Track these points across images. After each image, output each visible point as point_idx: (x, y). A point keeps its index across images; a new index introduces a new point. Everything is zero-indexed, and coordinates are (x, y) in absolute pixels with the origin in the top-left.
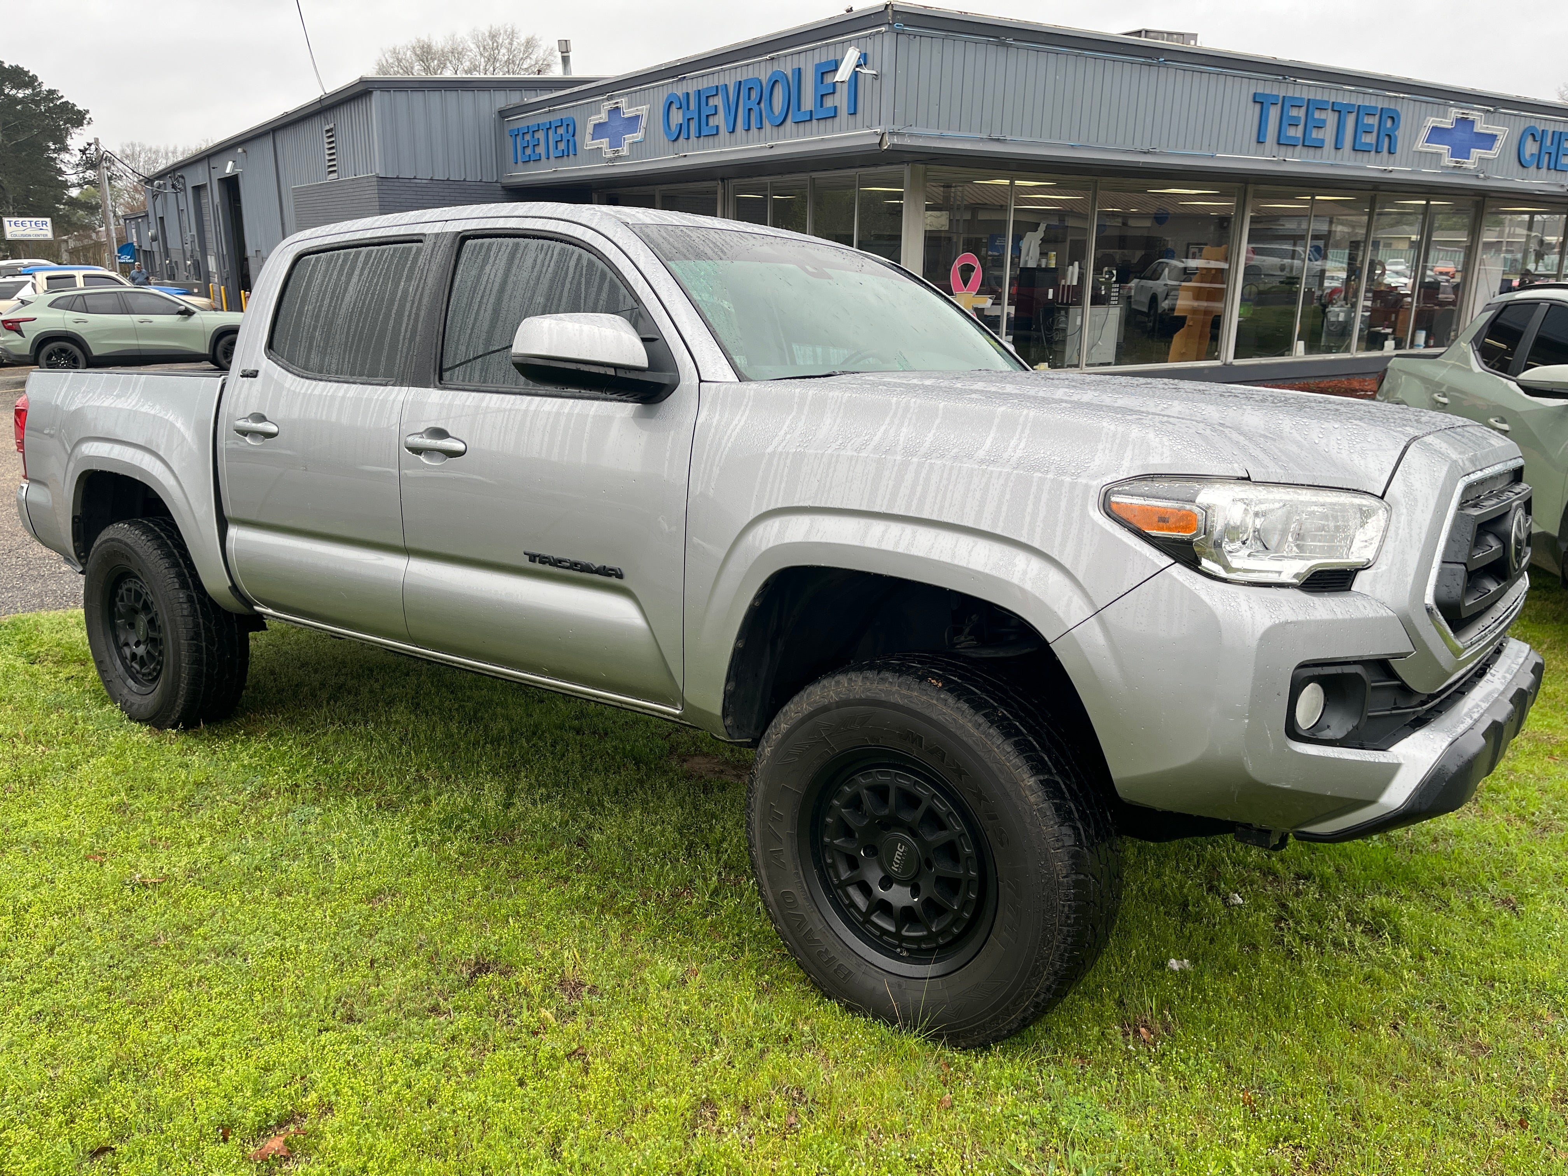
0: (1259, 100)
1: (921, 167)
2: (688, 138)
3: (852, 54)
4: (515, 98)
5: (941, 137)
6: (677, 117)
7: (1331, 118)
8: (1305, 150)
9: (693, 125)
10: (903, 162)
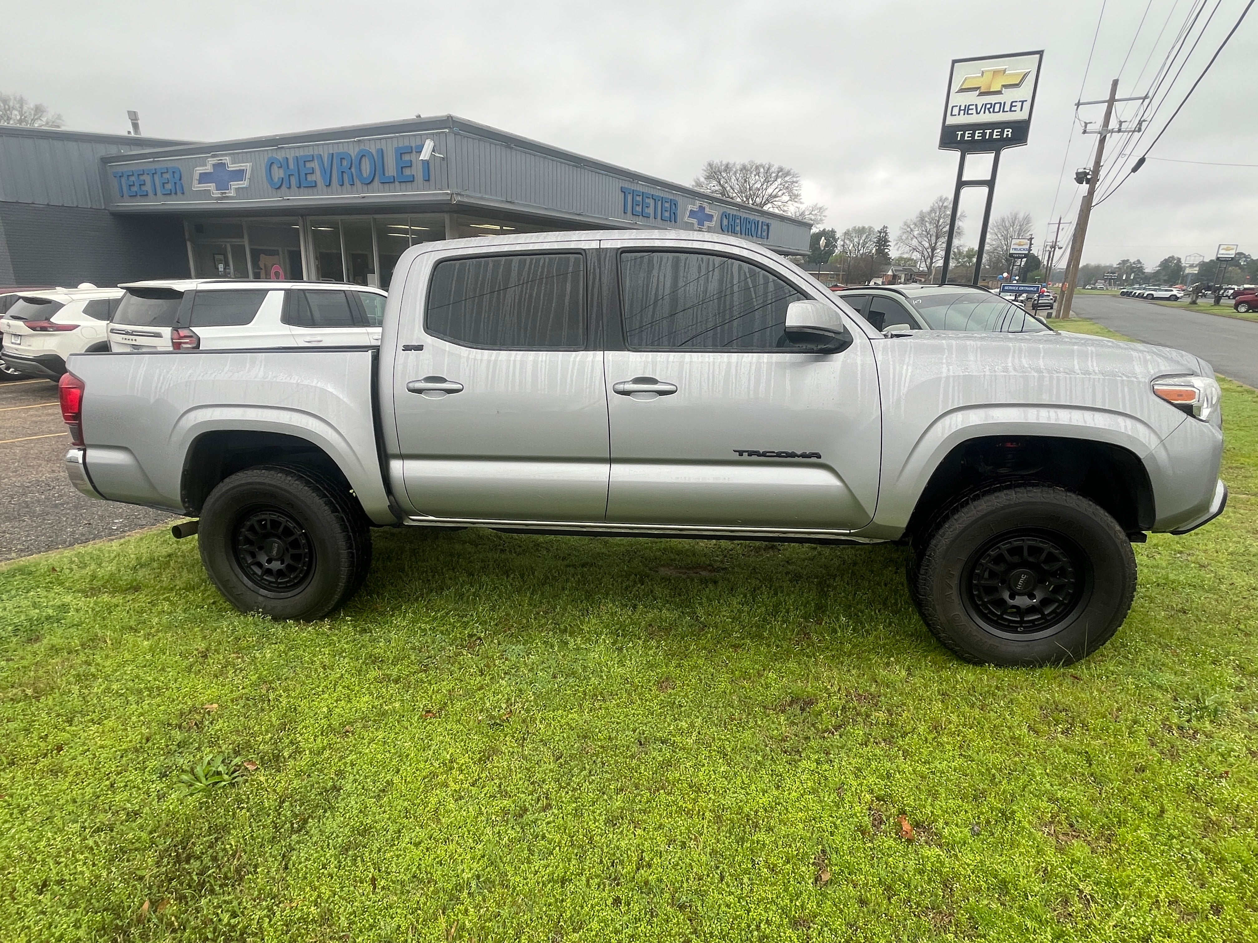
0: (623, 190)
1: (455, 215)
2: (289, 188)
3: (429, 144)
4: (113, 150)
5: (482, 198)
6: (278, 174)
7: (652, 202)
8: (643, 218)
9: (294, 181)
10: (443, 212)
